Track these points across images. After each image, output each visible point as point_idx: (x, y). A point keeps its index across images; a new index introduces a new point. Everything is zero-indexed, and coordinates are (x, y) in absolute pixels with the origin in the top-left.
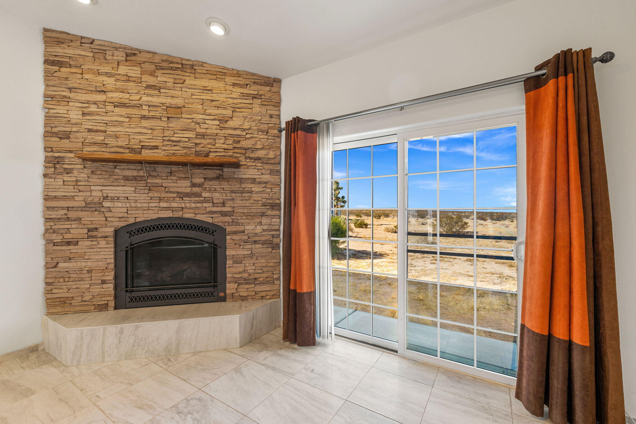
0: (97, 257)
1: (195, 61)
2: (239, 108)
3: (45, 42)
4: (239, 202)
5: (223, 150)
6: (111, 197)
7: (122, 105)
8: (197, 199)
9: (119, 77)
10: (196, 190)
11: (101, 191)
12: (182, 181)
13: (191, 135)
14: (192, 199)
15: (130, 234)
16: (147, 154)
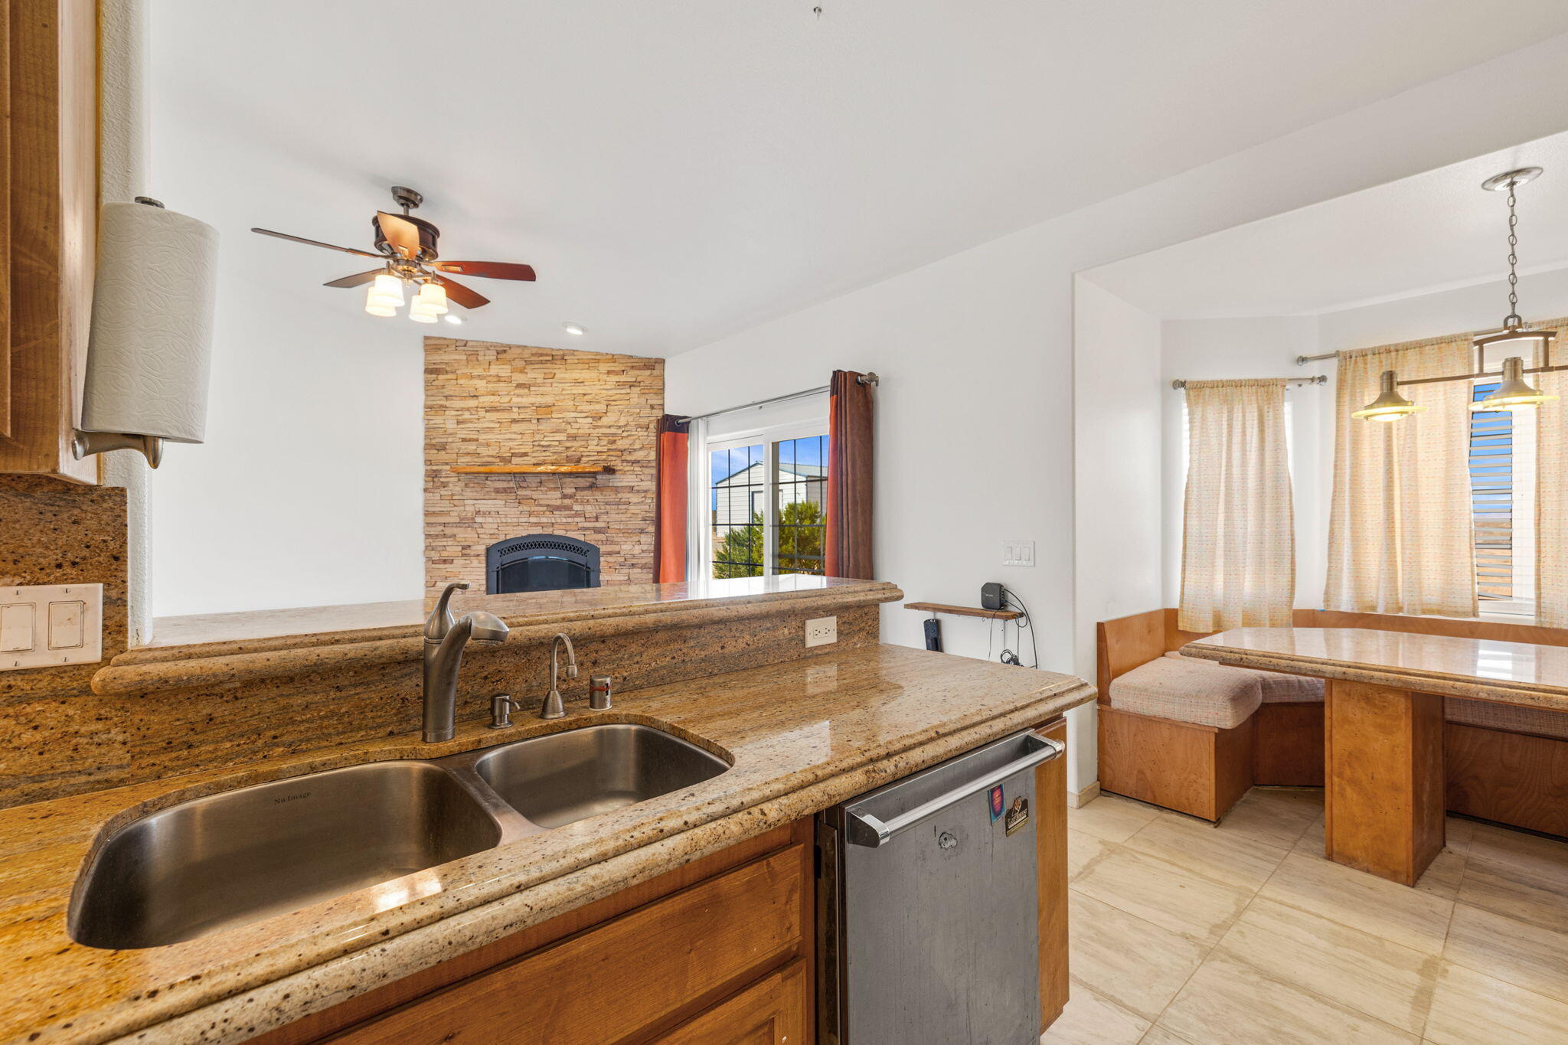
0: (469, 577)
1: (566, 350)
2: (615, 400)
3: (426, 351)
4: (614, 516)
5: (596, 454)
6: (483, 512)
7: (494, 409)
8: (568, 512)
9: (490, 378)
10: (567, 502)
11: (474, 505)
12: (552, 492)
13: (562, 437)
14: (562, 513)
15: (501, 553)
16: (518, 465)
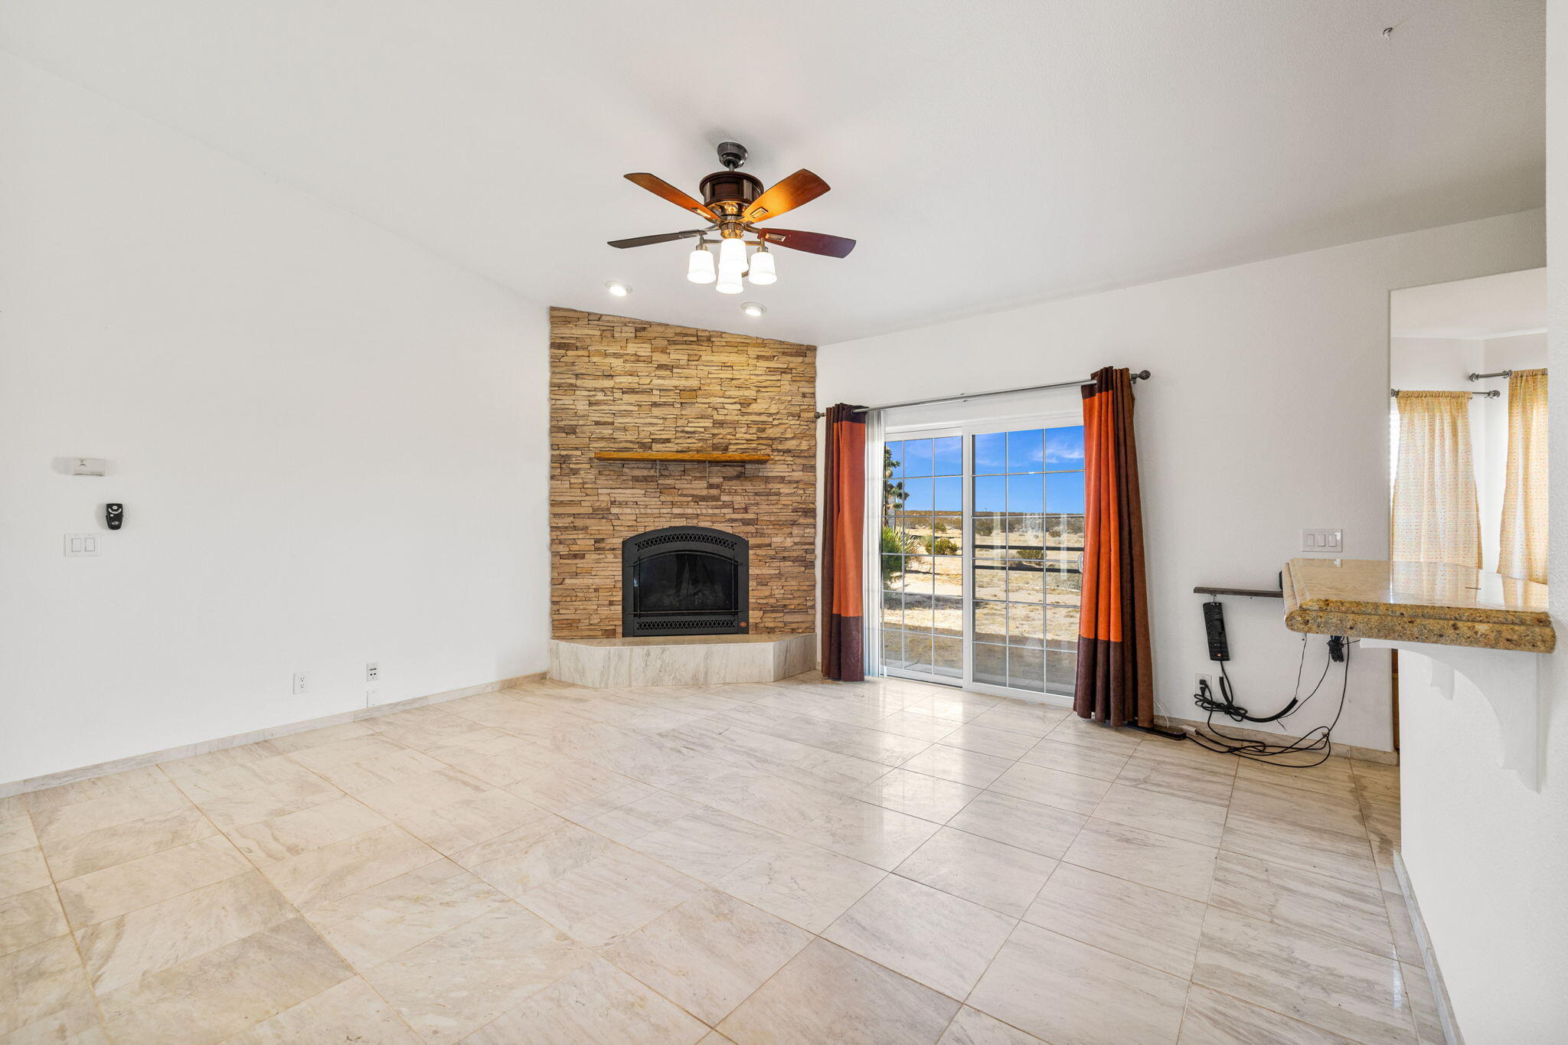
0: (603, 573)
1: (713, 331)
2: (766, 387)
3: (551, 323)
4: (764, 507)
5: (745, 442)
6: (619, 502)
7: (632, 391)
8: (715, 503)
9: (627, 357)
10: (714, 492)
11: (609, 494)
12: (697, 482)
14: (708, 503)
15: (639, 546)
16: (659, 451)
